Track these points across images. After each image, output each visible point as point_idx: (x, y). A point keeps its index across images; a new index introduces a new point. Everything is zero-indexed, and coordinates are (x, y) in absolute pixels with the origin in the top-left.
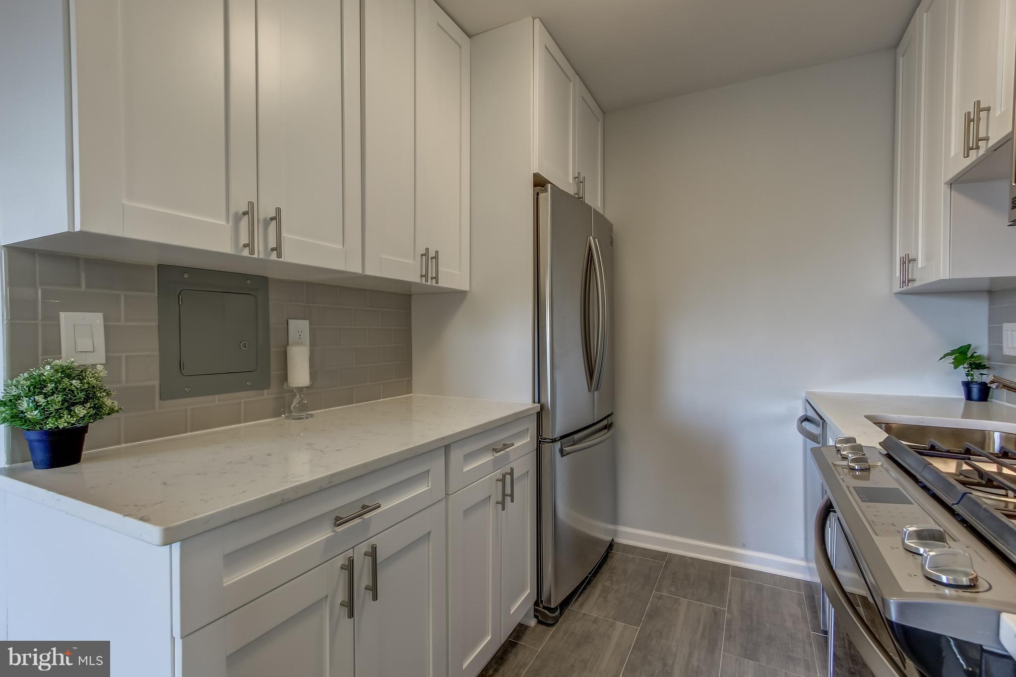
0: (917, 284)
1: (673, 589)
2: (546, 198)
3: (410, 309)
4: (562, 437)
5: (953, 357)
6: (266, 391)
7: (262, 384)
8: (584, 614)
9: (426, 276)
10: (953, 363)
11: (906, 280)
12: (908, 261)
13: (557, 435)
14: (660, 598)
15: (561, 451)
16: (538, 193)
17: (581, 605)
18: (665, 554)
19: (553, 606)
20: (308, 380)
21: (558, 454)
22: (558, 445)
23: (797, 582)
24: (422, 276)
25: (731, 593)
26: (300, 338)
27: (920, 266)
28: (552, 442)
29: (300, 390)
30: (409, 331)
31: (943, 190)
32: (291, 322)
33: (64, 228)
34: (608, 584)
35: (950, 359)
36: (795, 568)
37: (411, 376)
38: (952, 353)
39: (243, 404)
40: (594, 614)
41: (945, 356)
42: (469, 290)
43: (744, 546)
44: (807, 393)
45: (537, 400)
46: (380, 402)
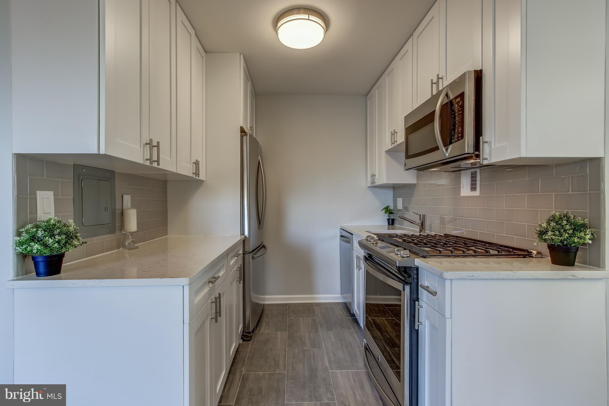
0: (376, 184)
1: (295, 316)
2: (246, 139)
3: (166, 189)
4: (253, 251)
5: (385, 210)
6: (114, 235)
7: (112, 231)
8: (262, 333)
9: (195, 174)
10: (385, 212)
11: (373, 183)
12: (373, 176)
13: (251, 251)
14: (291, 320)
15: (253, 257)
16: (242, 136)
17: (259, 330)
18: (286, 304)
19: (251, 331)
20: (136, 228)
21: (251, 259)
22: (251, 255)
23: (338, 303)
24: (193, 173)
25: (317, 312)
26: (127, 205)
27: (377, 178)
28: (250, 253)
29: (132, 233)
30: (166, 201)
31: (384, 154)
32: (125, 196)
33: (96, 152)
34: (267, 320)
35: (384, 211)
36: (336, 298)
37: (167, 226)
38: (385, 208)
39: (105, 242)
40: (266, 332)
41: (382, 210)
42: (205, 180)
43: (318, 293)
44: (340, 226)
45: (242, 234)
46: (156, 240)
